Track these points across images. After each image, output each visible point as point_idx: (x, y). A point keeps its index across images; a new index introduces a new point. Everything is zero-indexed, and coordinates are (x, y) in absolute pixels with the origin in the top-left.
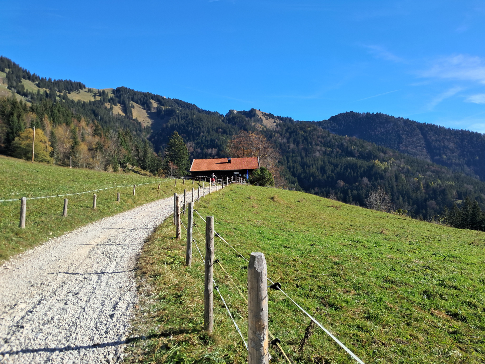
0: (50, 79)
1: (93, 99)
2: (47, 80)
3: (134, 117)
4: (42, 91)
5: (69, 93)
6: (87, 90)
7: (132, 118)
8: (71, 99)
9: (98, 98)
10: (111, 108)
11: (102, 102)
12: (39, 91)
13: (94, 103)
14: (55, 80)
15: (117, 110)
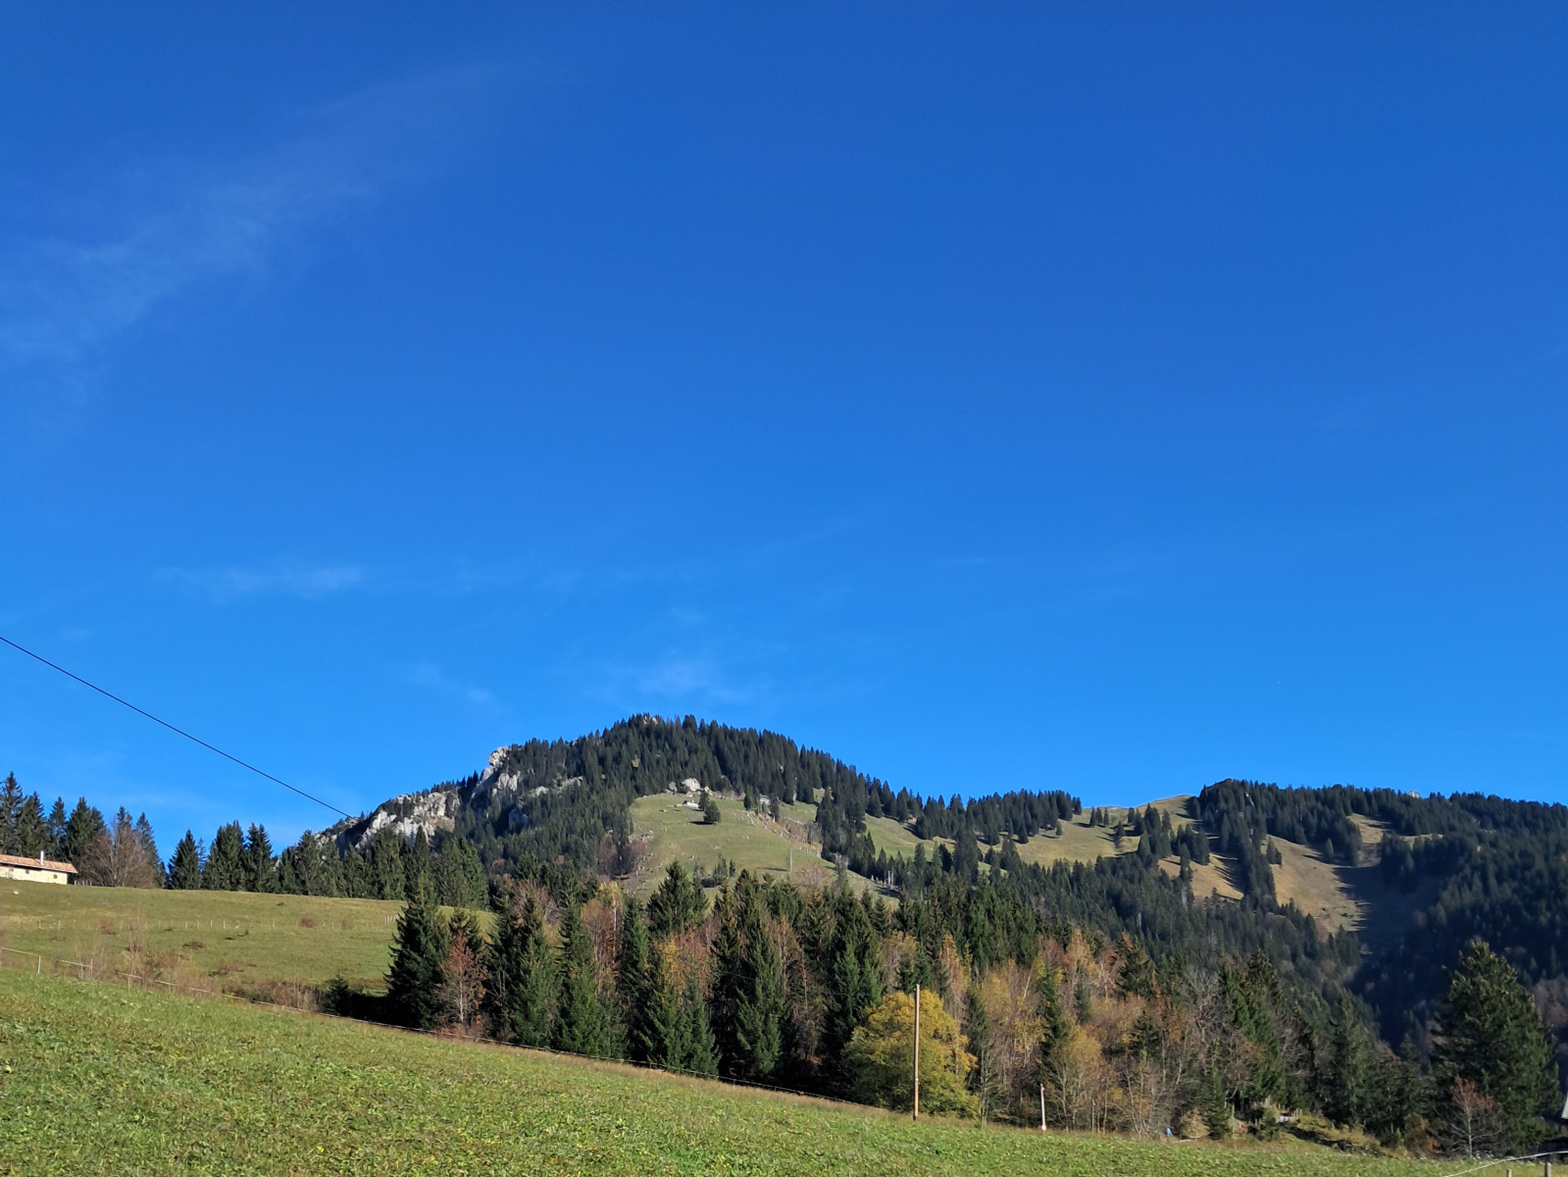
0: (956, 801)
1: (1109, 851)
2: (947, 804)
3: (1281, 901)
4: (930, 847)
5: (1022, 841)
6: (1085, 818)
7: (1272, 906)
8: (1030, 862)
9: (1131, 844)
10: (1185, 876)
11: (1144, 858)
12: (919, 850)
13: (1115, 865)
14: (971, 802)
15: (1210, 880)
